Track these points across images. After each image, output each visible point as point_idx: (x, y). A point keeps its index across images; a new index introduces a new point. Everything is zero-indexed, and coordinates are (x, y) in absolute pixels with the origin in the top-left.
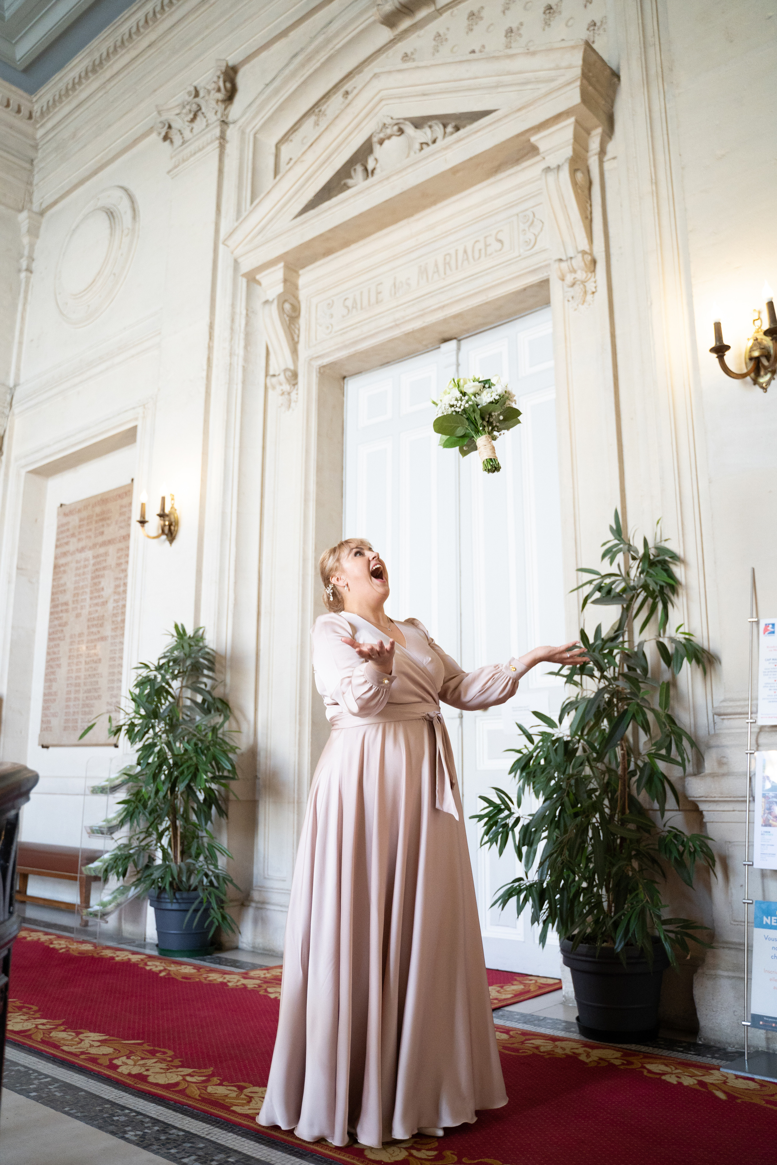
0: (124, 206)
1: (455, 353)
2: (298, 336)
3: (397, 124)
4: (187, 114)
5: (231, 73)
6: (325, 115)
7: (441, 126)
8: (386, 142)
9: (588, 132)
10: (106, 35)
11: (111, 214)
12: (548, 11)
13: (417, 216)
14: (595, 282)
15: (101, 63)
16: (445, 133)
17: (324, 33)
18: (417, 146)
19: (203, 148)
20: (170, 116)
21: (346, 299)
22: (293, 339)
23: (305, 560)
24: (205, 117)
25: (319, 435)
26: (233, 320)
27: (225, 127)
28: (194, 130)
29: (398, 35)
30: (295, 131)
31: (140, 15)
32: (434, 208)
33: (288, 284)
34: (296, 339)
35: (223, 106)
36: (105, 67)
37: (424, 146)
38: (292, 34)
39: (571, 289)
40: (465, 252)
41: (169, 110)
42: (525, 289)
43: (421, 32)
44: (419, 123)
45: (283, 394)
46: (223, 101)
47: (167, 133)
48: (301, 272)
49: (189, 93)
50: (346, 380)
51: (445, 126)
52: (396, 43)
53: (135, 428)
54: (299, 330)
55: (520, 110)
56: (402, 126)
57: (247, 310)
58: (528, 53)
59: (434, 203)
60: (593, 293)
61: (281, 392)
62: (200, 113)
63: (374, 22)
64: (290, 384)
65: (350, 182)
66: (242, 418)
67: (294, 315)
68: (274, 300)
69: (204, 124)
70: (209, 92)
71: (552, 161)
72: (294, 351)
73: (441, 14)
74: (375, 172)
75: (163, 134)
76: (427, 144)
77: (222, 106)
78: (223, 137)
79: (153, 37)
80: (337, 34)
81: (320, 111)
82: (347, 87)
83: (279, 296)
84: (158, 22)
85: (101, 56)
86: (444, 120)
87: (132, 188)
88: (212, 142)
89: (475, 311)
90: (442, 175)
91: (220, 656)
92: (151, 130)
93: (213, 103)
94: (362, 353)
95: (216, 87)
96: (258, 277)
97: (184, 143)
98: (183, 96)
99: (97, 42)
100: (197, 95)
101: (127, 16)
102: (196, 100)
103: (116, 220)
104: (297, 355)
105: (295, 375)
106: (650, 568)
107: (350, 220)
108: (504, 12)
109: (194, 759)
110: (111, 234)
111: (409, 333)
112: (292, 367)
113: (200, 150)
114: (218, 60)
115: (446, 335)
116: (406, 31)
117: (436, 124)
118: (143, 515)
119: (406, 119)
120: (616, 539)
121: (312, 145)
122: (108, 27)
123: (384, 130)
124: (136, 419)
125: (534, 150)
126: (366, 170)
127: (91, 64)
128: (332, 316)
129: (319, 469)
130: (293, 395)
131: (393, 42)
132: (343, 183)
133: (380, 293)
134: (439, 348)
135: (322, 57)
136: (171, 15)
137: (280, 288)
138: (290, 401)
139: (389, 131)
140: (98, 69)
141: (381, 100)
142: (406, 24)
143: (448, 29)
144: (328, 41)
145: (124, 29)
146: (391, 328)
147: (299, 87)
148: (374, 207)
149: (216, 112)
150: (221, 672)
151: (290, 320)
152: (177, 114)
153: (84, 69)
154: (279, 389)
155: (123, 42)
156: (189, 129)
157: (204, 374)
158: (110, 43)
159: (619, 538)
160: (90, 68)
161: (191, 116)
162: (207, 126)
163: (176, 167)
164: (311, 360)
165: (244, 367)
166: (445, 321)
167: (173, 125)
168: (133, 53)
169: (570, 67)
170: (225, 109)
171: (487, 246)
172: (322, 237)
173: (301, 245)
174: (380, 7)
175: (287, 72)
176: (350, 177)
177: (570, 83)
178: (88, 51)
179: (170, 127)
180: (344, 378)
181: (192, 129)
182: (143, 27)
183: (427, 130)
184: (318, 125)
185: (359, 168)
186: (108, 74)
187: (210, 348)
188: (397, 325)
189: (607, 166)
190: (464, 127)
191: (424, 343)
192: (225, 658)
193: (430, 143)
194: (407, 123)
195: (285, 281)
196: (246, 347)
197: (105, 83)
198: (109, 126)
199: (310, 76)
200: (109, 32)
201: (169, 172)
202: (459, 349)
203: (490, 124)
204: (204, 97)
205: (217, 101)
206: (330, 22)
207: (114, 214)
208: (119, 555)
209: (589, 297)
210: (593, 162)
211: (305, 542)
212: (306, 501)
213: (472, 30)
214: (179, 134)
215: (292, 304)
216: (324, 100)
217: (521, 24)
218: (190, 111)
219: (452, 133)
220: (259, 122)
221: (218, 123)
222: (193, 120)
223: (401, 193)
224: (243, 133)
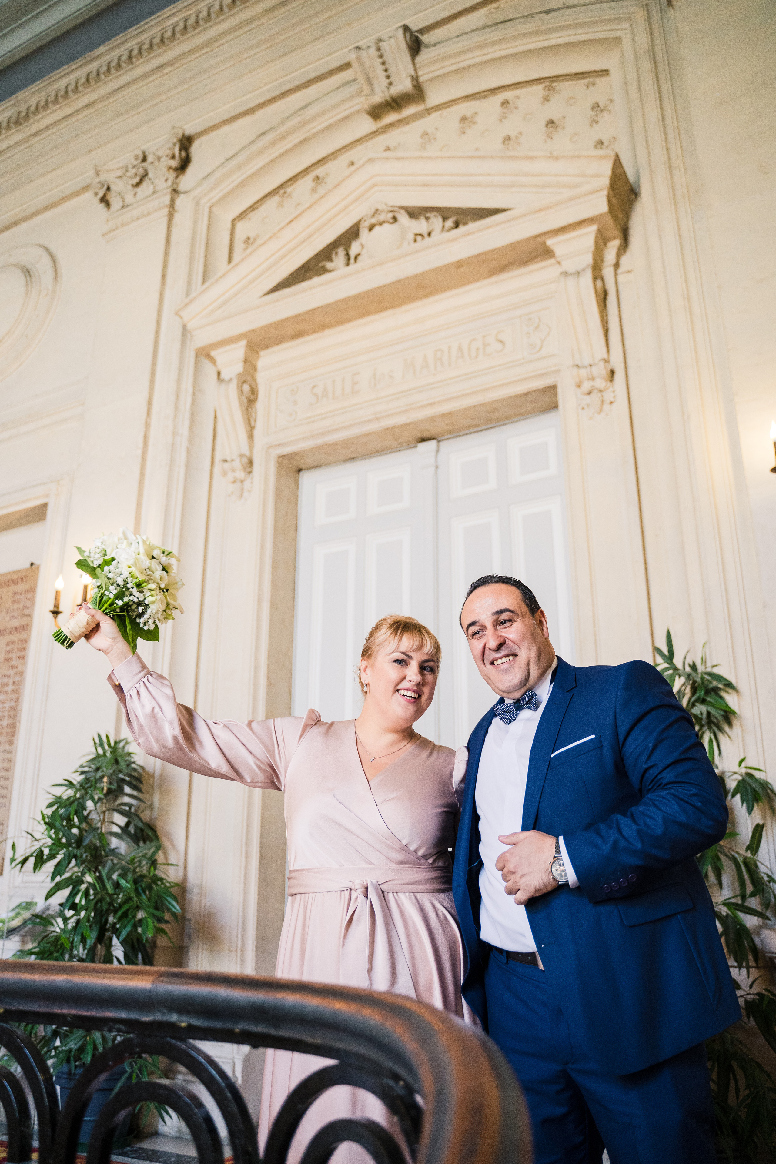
0: (43, 266)
1: (434, 453)
2: (255, 421)
3: (391, 211)
4: (131, 178)
5: (186, 143)
6: (291, 197)
7: (440, 219)
8: (377, 229)
9: (605, 242)
10: (37, 88)
11: (27, 272)
12: (550, 125)
13: (404, 308)
14: (614, 392)
15: (27, 116)
16: (443, 227)
17: (300, 115)
18: (411, 237)
19: (149, 214)
20: (110, 178)
21: (314, 387)
22: (250, 424)
23: (256, 668)
24: (153, 183)
25: (275, 529)
26: (177, 397)
27: (175, 195)
28: (137, 195)
29: (382, 128)
30: (254, 209)
31: (82, 73)
32: (425, 301)
33: (248, 364)
34: (253, 423)
35: (175, 175)
36: (31, 121)
37: (419, 238)
38: (260, 113)
39: (587, 397)
40: (460, 349)
41: (109, 171)
42: (527, 394)
43: (405, 129)
44: (414, 213)
45: (234, 482)
46: (176, 169)
47: (105, 195)
48: (262, 353)
49: (136, 157)
50: (301, 473)
51: (445, 219)
52: (376, 136)
53: (45, 505)
54: (256, 414)
55: (539, 211)
56: (397, 215)
57: (194, 388)
58: (550, 157)
59: (427, 296)
60: (611, 403)
61: (232, 480)
62: (146, 179)
63: (358, 112)
64: (245, 471)
65: (329, 265)
66: (184, 505)
67: (252, 397)
68: (231, 379)
69: (151, 189)
70: (159, 158)
71: (569, 266)
72: (251, 437)
73: (429, 114)
74: (359, 258)
75: (101, 195)
76: (422, 235)
77: (172, 175)
78: (172, 205)
79: (92, 97)
80: (315, 118)
81: (285, 193)
82: (319, 171)
83: (239, 375)
84: (100, 84)
85: (28, 109)
86: (445, 213)
87: (53, 248)
88: (159, 209)
89: (466, 412)
90: (445, 268)
91: (148, 773)
92: (86, 188)
93: (165, 170)
94: (330, 445)
95: (171, 154)
96: (213, 353)
97: (123, 207)
98: (129, 158)
99: (24, 95)
100: (144, 160)
101: (65, 72)
102: (144, 164)
103: (33, 279)
104: (253, 441)
105: (251, 463)
106: (707, 696)
107: (333, 303)
108: (500, 120)
109: (135, 899)
110: (27, 293)
111: (388, 429)
112: (248, 453)
113: (144, 216)
114: (174, 127)
115: (426, 435)
116: (390, 125)
117: (436, 216)
118: (56, 605)
119: (401, 208)
120: (665, 662)
121: (291, 221)
122: (42, 80)
123: (376, 215)
124: (47, 496)
125: (547, 253)
126: (348, 255)
127: (15, 115)
128: (296, 403)
129: (275, 567)
130: (247, 484)
131: (374, 134)
132: (321, 265)
133: (356, 383)
134: (416, 447)
135: (296, 138)
136: (117, 77)
137: (239, 368)
138: (242, 490)
139: (382, 217)
140: (22, 121)
141: (374, 186)
142: (391, 117)
143: (437, 129)
144: (304, 123)
145: (61, 84)
146: (370, 421)
147: (266, 165)
148: (364, 293)
149: (166, 180)
150: (149, 793)
151: (248, 403)
152: (119, 177)
153: (6, 119)
154: (230, 476)
155: (56, 97)
156: (132, 193)
157: (139, 452)
158: (41, 96)
159: (669, 661)
160: (13, 119)
161: (137, 180)
162: (154, 192)
163: (112, 230)
164: (269, 447)
165: (188, 448)
166: (432, 419)
167: (112, 187)
168: (67, 111)
169: (597, 176)
170: (177, 177)
171: (485, 345)
172: (298, 318)
173: (271, 324)
174: (368, 97)
175: (254, 148)
176: (330, 259)
177: (595, 192)
178: (14, 101)
179: (108, 189)
180: (300, 470)
181: (135, 194)
182: (83, 85)
183: (422, 220)
184: (282, 206)
185: (341, 252)
186: (34, 128)
187: (147, 425)
188: (377, 419)
189: (620, 278)
190: (465, 223)
191: (400, 440)
192: (151, 775)
193: (426, 234)
194: (403, 212)
195: (246, 361)
196: (191, 428)
197: (29, 137)
198: (31, 181)
199: (280, 156)
200: (42, 85)
201: (104, 235)
202: (438, 451)
203: (505, 222)
204: (152, 163)
205: (170, 168)
206: (306, 106)
207: (31, 273)
208: (9, 648)
209: (606, 407)
210: (608, 272)
211: (257, 648)
212: (260, 601)
213: (464, 133)
214: (119, 197)
215: (251, 386)
216: (291, 182)
217: (520, 134)
218: (136, 175)
219: (451, 229)
220: (216, 194)
221: (169, 190)
222: (137, 185)
223: (397, 282)
224: (197, 204)
